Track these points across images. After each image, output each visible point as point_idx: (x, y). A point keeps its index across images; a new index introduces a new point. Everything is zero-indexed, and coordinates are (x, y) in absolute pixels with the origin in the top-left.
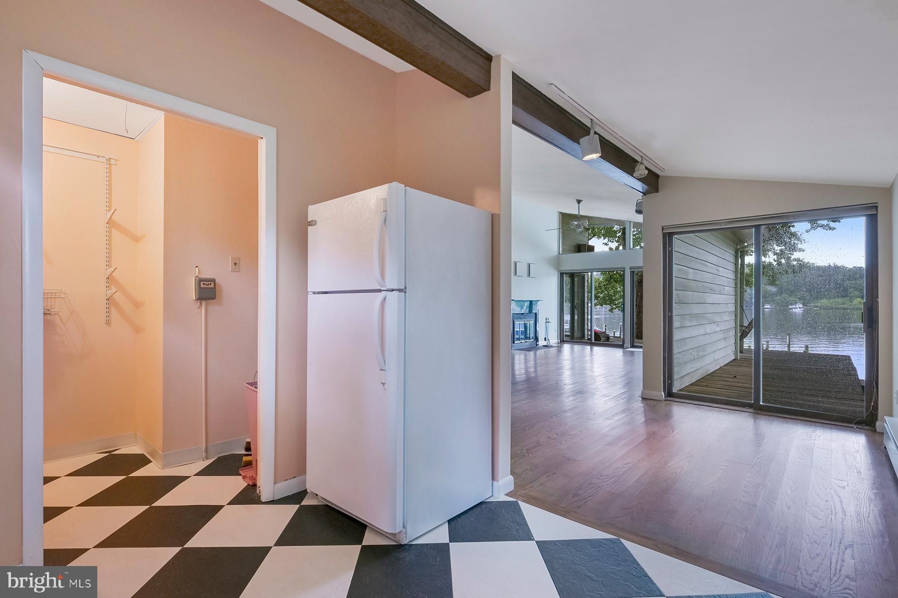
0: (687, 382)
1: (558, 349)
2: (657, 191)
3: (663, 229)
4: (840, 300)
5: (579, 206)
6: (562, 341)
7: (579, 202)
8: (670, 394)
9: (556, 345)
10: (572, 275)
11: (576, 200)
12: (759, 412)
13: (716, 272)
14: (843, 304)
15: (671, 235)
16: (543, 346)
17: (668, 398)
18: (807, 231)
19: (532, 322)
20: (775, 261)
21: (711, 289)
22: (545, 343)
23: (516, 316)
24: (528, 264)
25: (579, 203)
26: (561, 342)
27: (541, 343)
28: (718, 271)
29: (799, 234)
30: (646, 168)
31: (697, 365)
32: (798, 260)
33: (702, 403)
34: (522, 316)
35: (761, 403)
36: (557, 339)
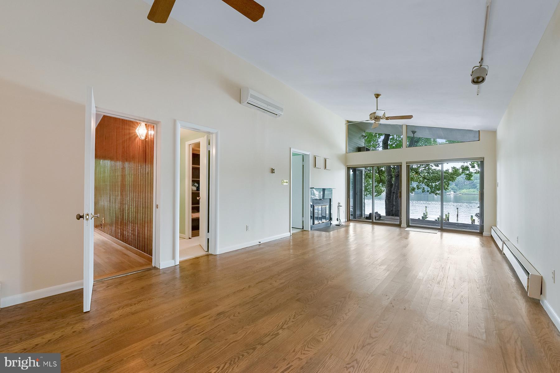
1: (346, 227)
4: (472, 190)
5: (377, 99)
6: (349, 220)
9: (345, 224)
10: (355, 169)
11: (376, 94)
14: (474, 192)
16: (336, 225)
19: (328, 206)
22: (337, 223)
23: (315, 201)
24: (325, 158)
27: (334, 222)
34: (320, 202)
36: (345, 219)
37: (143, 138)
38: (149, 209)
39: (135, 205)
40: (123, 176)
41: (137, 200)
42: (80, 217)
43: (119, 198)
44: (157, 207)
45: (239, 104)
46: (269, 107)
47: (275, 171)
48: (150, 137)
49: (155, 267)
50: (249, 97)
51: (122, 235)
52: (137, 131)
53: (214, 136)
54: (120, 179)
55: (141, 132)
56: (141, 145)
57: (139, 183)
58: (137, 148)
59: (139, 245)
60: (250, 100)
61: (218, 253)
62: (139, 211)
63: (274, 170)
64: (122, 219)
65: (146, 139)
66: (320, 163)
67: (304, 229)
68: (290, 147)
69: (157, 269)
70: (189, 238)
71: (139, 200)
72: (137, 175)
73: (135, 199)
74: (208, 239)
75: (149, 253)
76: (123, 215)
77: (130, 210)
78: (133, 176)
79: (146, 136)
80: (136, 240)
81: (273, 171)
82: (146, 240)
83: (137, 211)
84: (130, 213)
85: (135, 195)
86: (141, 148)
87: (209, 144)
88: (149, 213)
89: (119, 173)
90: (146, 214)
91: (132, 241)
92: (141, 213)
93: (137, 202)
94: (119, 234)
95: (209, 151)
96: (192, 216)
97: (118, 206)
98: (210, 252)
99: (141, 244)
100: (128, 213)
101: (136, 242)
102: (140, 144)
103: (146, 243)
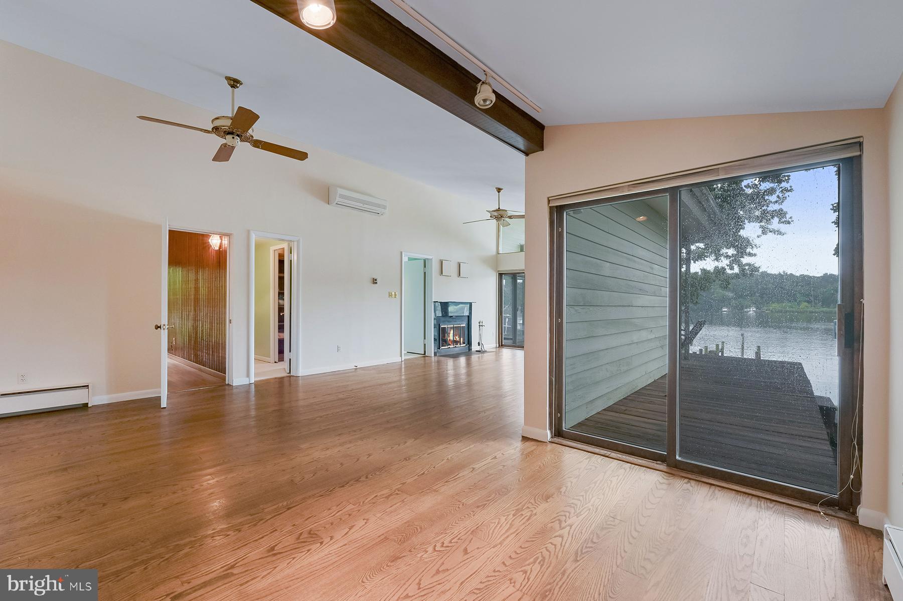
0: (582, 416)
1: (496, 354)
2: (542, 148)
3: (549, 201)
5: (499, 194)
6: (501, 345)
7: (499, 190)
8: (558, 433)
9: (494, 350)
10: (514, 276)
11: (496, 188)
12: (674, 471)
13: (648, 270)
15: (560, 209)
16: (476, 351)
17: (556, 440)
18: (758, 237)
19: (465, 325)
20: (727, 266)
21: (640, 290)
22: (478, 348)
24: (458, 262)
25: (499, 192)
26: (499, 346)
27: (475, 347)
28: (652, 268)
29: (750, 240)
30: (494, 92)
31: (603, 389)
32: (749, 265)
33: (597, 450)
35: (677, 457)
36: (496, 344)
37: (217, 248)
38: (223, 325)
39: (209, 321)
40: (197, 289)
41: (211, 315)
42: (158, 327)
43: (192, 313)
44: (230, 321)
45: (328, 205)
46: (365, 206)
47: (378, 281)
48: (223, 247)
49: (228, 384)
50: (337, 198)
51: (196, 356)
52: (210, 241)
53: (296, 243)
54: (193, 292)
55: (215, 242)
56: (215, 256)
57: (214, 297)
58: (211, 258)
59: (213, 366)
60: (338, 199)
61: (300, 375)
62: (213, 327)
63: (376, 280)
64: (196, 338)
65: (220, 249)
66: (450, 269)
67: (426, 355)
68: (401, 251)
69: (231, 385)
70: (275, 362)
71: (214, 315)
72: (212, 288)
73: (209, 315)
74: (290, 359)
75: (223, 372)
76: (196, 333)
77: (204, 326)
78: (207, 289)
79: (220, 246)
80: (211, 359)
81: (374, 281)
82: (220, 358)
83: (211, 327)
84: (204, 330)
85: (209, 310)
86: (215, 258)
87: (291, 253)
88: (223, 329)
89: (192, 285)
90: (221, 330)
91: (206, 360)
92: (216, 330)
93: (211, 318)
94: (193, 356)
95: (291, 261)
96: (279, 336)
97: (190, 323)
98: (292, 374)
99: (215, 363)
100: (202, 331)
101: (211, 361)
102: (214, 254)
103: (220, 362)
